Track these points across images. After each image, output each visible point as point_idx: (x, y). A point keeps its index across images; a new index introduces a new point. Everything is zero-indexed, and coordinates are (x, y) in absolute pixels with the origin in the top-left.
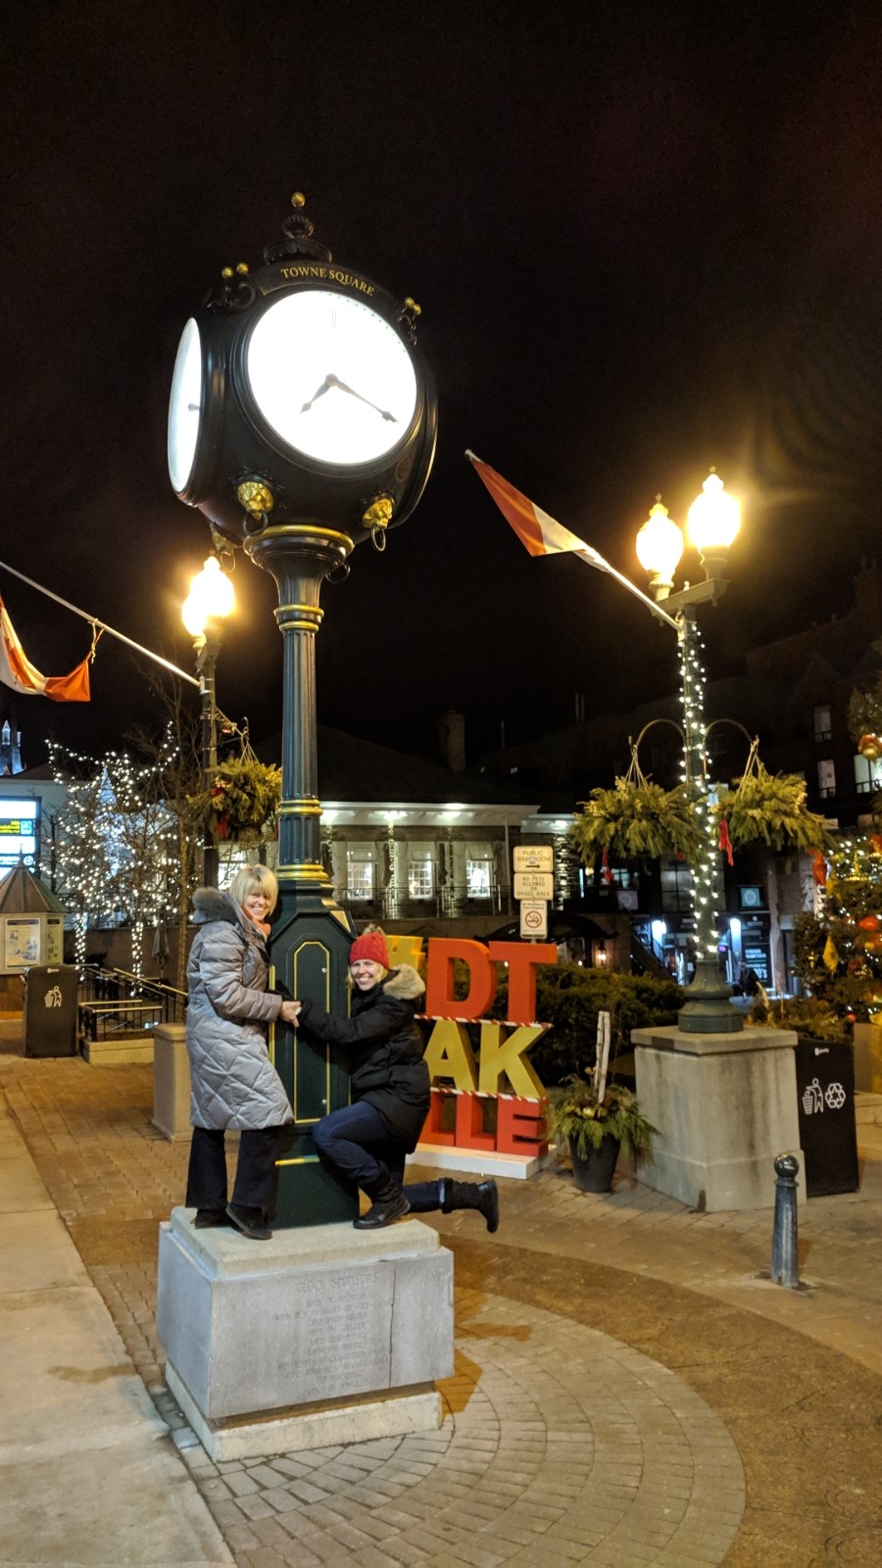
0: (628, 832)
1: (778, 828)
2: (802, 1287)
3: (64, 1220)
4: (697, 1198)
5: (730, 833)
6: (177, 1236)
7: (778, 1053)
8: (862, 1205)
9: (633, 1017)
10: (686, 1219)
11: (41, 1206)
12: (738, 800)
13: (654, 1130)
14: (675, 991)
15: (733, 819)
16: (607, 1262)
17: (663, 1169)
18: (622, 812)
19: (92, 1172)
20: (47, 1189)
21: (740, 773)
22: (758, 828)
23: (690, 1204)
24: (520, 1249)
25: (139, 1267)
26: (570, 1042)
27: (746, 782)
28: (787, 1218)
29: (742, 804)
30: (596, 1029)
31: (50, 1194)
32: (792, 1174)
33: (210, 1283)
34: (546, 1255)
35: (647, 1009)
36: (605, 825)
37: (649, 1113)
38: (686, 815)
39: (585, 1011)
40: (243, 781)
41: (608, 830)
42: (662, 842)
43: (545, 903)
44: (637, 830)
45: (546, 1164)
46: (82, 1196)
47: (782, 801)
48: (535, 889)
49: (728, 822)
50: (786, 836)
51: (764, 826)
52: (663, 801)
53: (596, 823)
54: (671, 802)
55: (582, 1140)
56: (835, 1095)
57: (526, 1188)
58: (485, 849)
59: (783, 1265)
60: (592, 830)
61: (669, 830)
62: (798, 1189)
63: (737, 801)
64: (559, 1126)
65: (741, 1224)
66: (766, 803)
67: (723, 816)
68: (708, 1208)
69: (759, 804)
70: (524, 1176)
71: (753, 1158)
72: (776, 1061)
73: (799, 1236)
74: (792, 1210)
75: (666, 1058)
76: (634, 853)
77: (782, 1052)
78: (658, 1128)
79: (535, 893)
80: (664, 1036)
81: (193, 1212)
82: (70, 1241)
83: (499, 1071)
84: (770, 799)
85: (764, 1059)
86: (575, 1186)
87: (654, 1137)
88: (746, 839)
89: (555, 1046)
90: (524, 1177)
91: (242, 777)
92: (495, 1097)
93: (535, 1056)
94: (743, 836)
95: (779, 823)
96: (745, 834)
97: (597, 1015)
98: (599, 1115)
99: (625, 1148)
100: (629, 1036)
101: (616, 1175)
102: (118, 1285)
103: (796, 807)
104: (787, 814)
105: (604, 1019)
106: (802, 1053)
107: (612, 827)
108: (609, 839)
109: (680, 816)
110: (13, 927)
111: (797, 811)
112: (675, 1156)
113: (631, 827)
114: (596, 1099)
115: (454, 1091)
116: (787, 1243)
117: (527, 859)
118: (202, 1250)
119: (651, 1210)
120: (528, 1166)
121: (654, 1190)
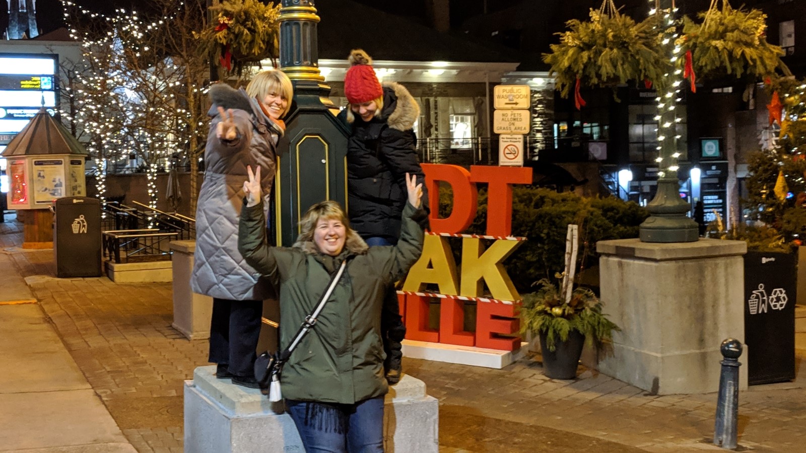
0: (600, 59)
1: (738, 57)
2: (739, 448)
3: (100, 397)
4: (652, 383)
5: (694, 62)
6: (200, 389)
7: (728, 260)
8: (796, 391)
9: (599, 232)
10: (642, 400)
11: (80, 386)
12: (703, 32)
13: (615, 327)
14: (637, 209)
15: (697, 49)
16: (571, 430)
17: (623, 360)
18: (596, 41)
19: (122, 362)
20: (84, 374)
21: (706, 8)
22: (720, 57)
23: (645, 389)
24: (496, 420)
25: (167, 431)
26: (542, 253)
27: (711, 16)
28: (729, 393)
29: (707, 36)
30: (565, 240)
31: (87, 378)
32: (736, 355)
33: (229, 419)
34: (517, 424)
35: (612, 225)
36: (579, 54)
37: (610, 313)
38: (655, 45)
39: (556, 227)
40: (244, 17)
41: (582, 57)
42: (630, 69)
43: (521, 137)
44: (608, 57)
45: (520, 356)
46: (114, 380)
47: (744, 32)
48: (513, 124)
49: (693, 52)
50: (746, 66)
51: (725, 56)
52: (633, 31)
53: (571, 52)
54: (641, 32)
55: (550, 334)
56: (778, 299)
57: (502, 376)
58: (467, 105)
59: (725, 432)
60: (567, 58)
61: (637, 57)
62: (741, 368)
63: (701, 34)
64: (531, 322)
65: (687, 403)
66: (729, 34)
67: (688, 46)
68: (660, 392)
69: (722, 36)
70: (498, 365)
71: (703, 351)
72: (726, 268)
73: (740, 413)
74: (734, 385)
75: (628, 264)
76: (604, 78)
77: (733, 259)
78: (618, 325)
79: (513, 128)
80: (626, 246)
81: (213, 368)
82: (107, 412)
83: (478, 278)
84: (732, 31)
85: (716, 265)
86: (544, 374)
87: (614, 333)
88: (709, 68)
89: (528, 258)
90: (500, 367)
91: (242, 14)
92: (474, 300)
93: (509, 265)
94: (706, 65)
95: (740, 53)
96: (708, 63)
97: (567, 229)
98: (566, 312)
99: (589, 342)
100: (595, 249)
101: (579, 367)
102: (150, 442)
103: (757, 38)
104: (749, 45)
105: (573, 231)
106: (751, 260)
107: (585, 55)
108: (582, 66)
109: (647, 45)
110: (39, 167)
111: (757, 42)
112: (633, 348)
113: (602, 54)
114: (564, 300)
115: (439, 296)
116: (728, 412)
117: (507, 97)
118: (222, 396)
119: (610, 393)
120: (503, 358)
121: (614, 378)
